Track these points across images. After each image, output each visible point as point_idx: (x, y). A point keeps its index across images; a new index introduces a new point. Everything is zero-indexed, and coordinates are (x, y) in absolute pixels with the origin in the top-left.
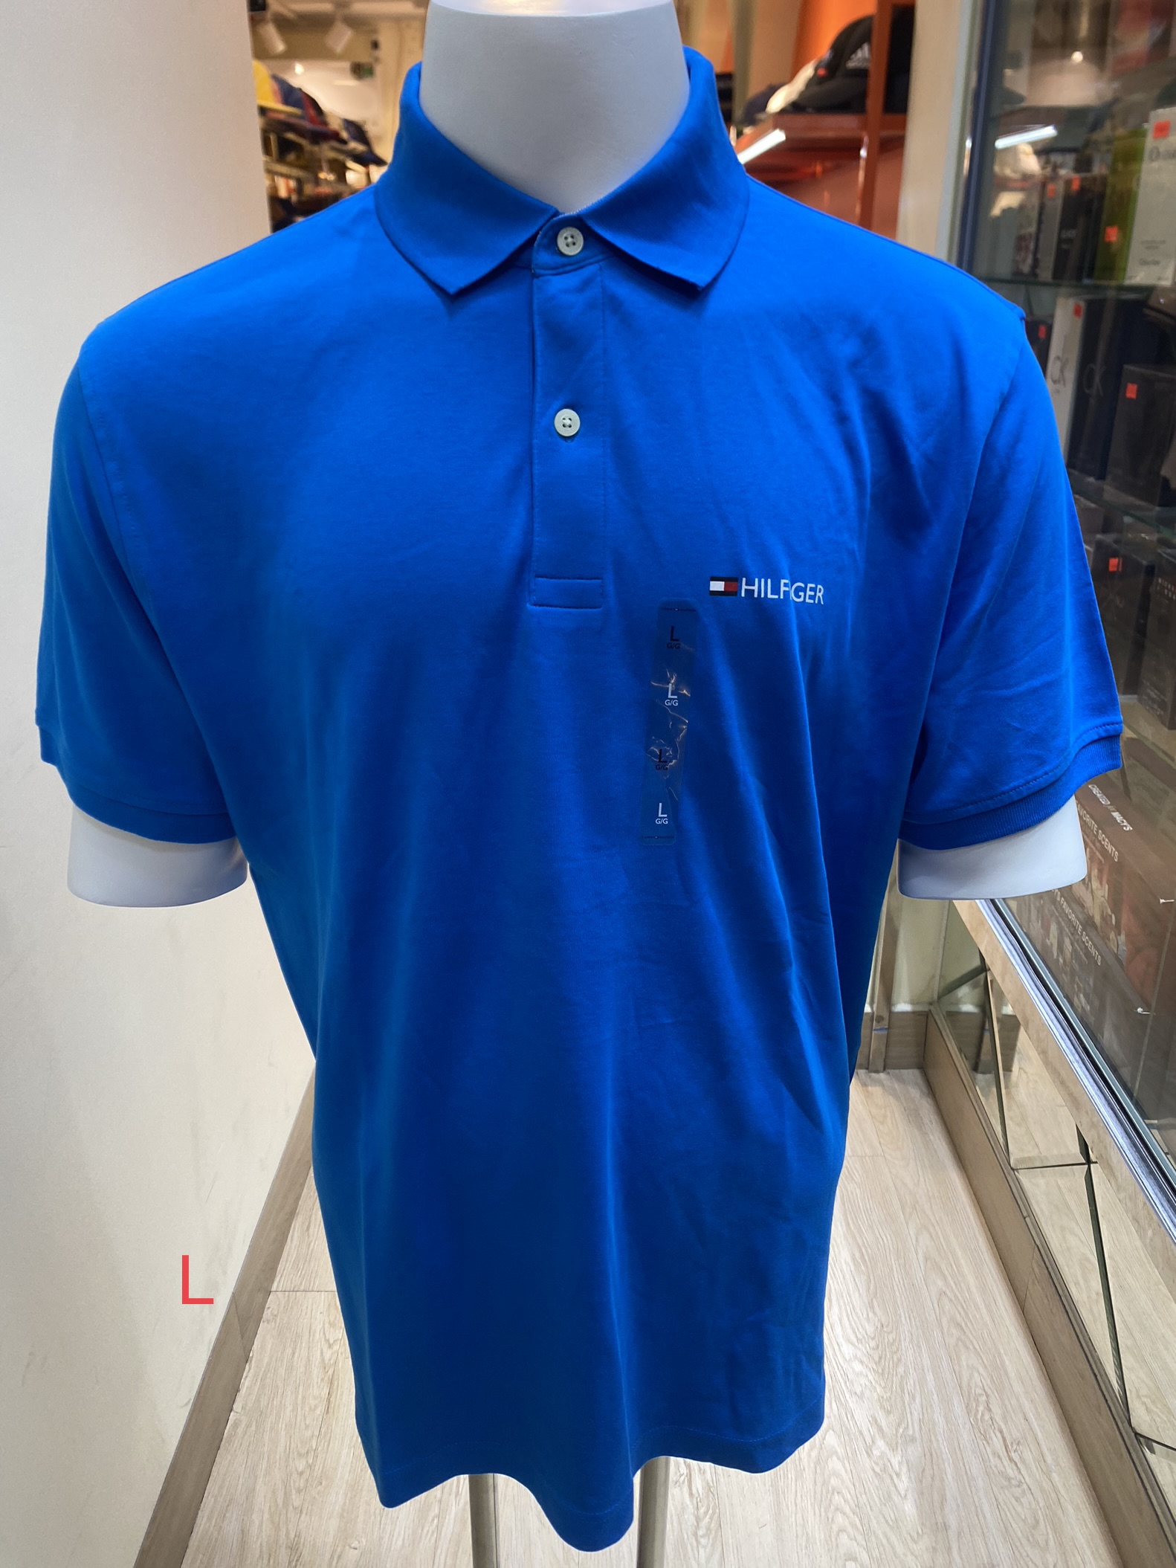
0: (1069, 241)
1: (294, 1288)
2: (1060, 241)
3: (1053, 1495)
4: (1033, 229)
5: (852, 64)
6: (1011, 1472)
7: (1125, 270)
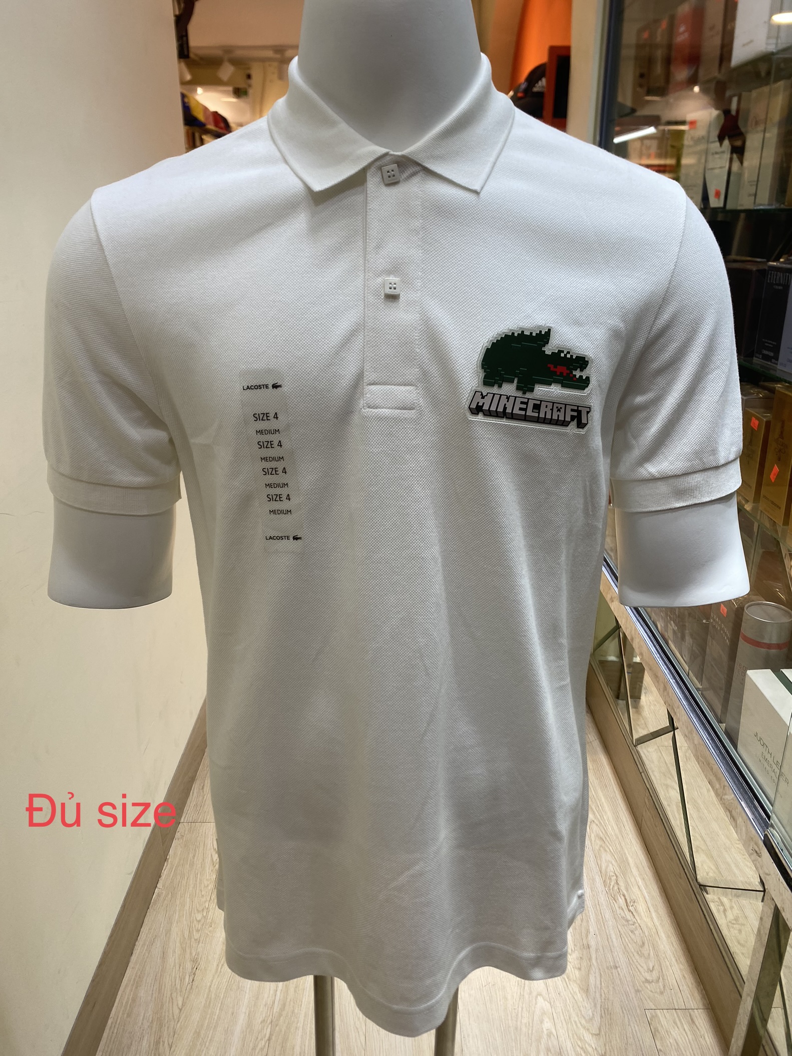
1: (195, 820)
3: (654, 930)
6: (629, 916)
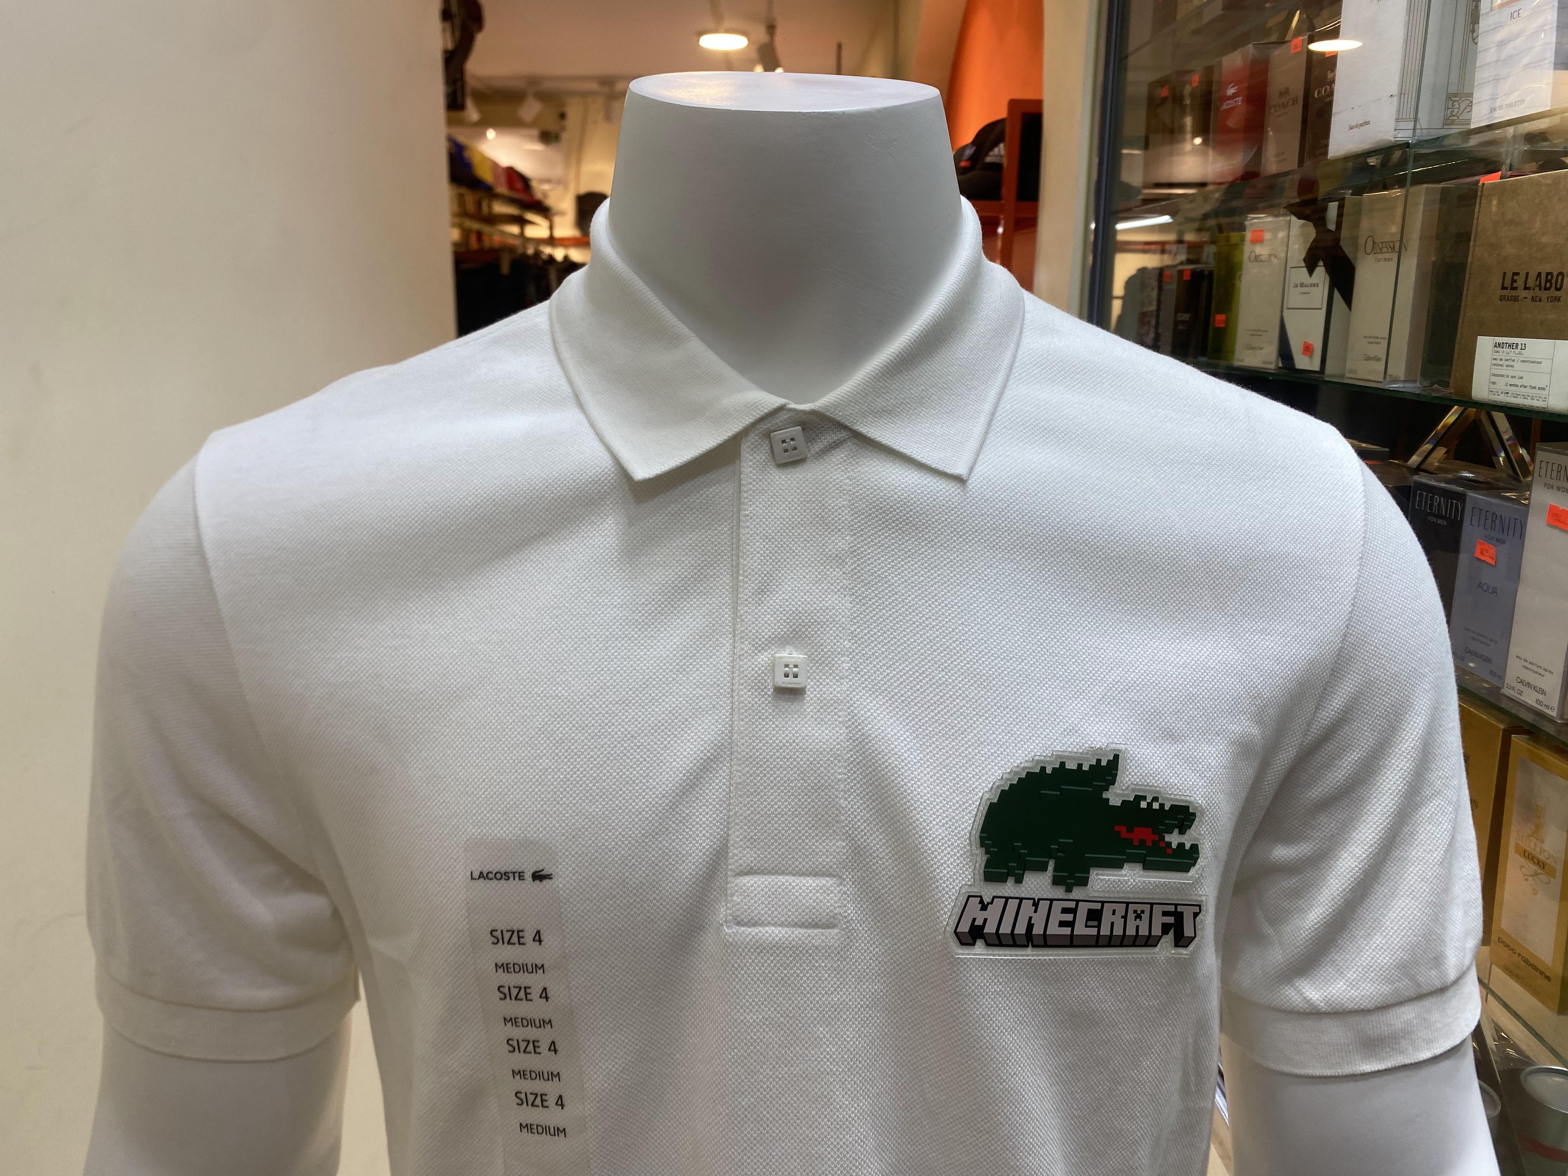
0: (1183, 322)
2: (1176, 323)
4: (1153, 308)
5: (988, 159)
7: (1233, 352)
